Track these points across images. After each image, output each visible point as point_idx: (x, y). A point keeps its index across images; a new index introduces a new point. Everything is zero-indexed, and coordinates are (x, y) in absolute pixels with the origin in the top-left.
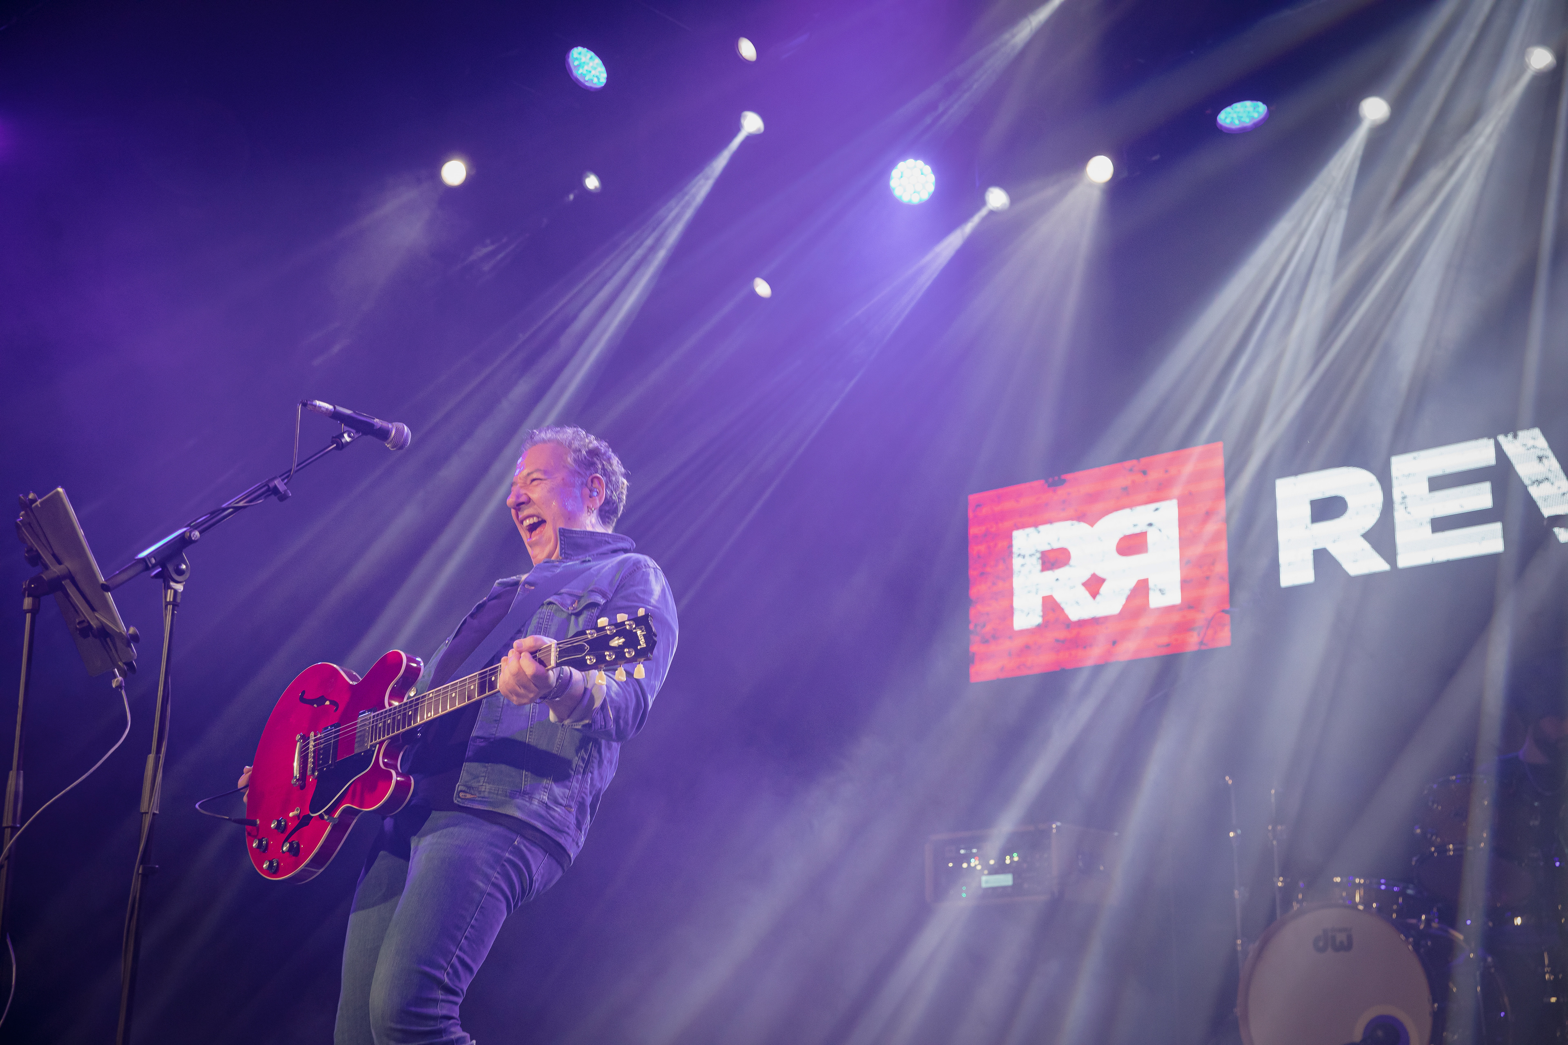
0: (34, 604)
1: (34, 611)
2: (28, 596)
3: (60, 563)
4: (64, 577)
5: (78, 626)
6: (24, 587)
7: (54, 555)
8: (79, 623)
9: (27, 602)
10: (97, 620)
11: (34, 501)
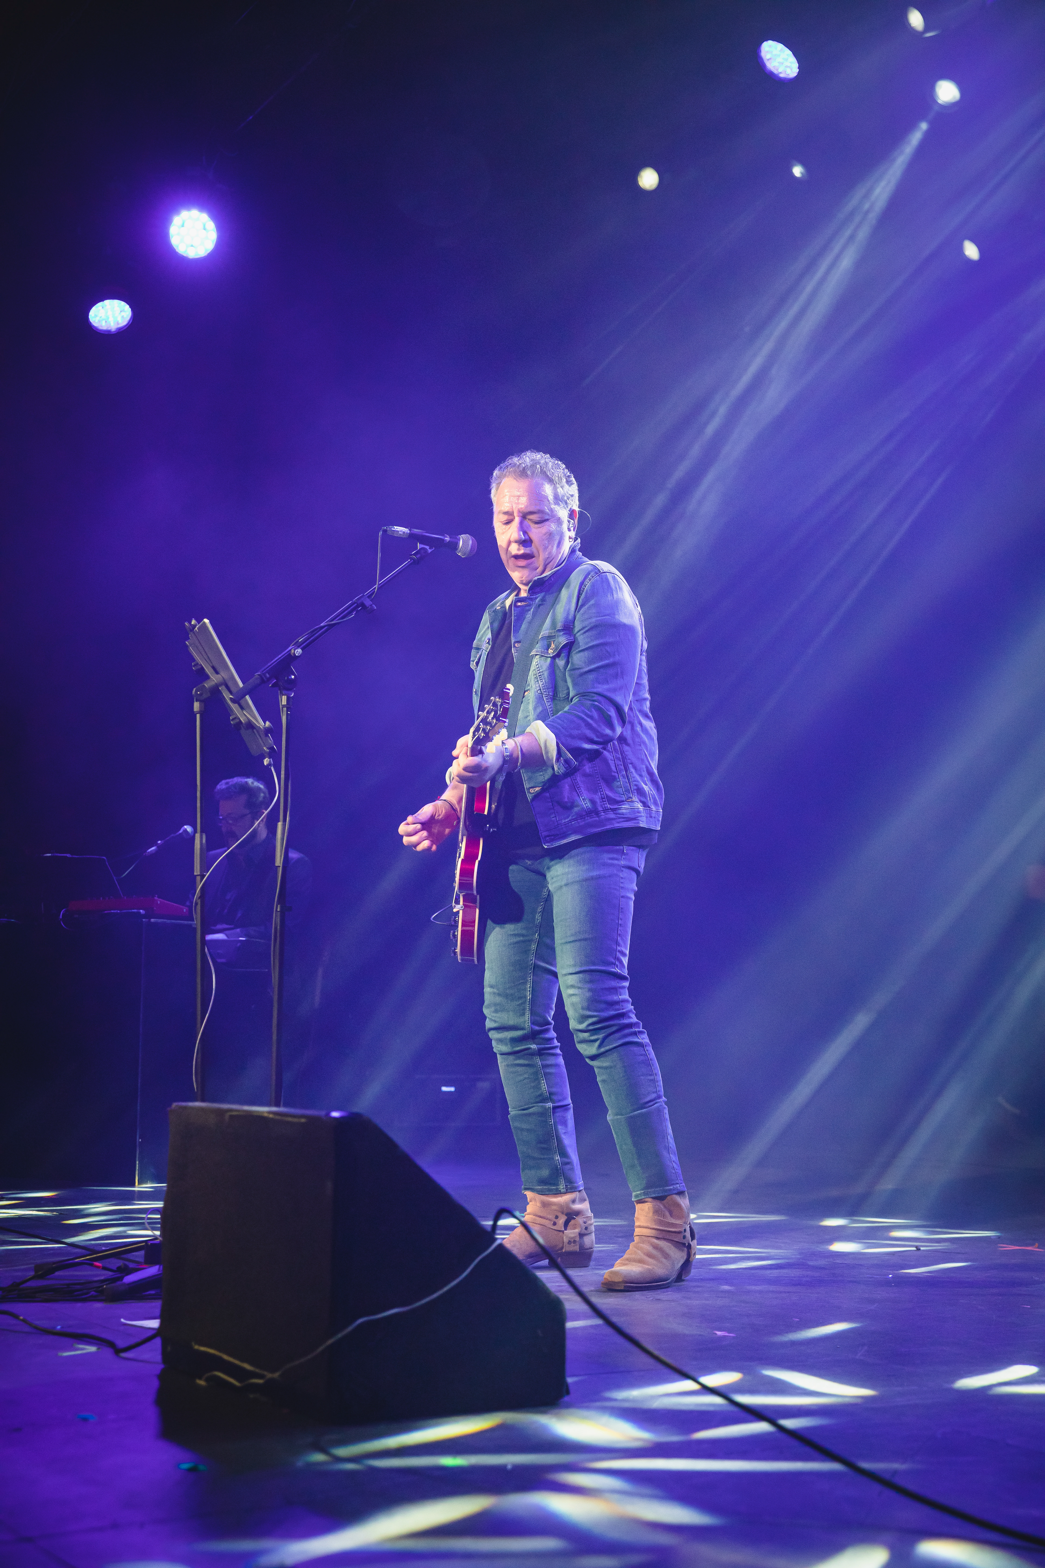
0: (201, 706)
1: (202, 713)
2: (196, 701)
3: (217, 673)
4: (221, 684)
5: (232, 722)
6: (193, 694)
7: (212, 669)
8: (234, 720)
9: (197, 706)
10: (245, 717)
11: (195, 626)
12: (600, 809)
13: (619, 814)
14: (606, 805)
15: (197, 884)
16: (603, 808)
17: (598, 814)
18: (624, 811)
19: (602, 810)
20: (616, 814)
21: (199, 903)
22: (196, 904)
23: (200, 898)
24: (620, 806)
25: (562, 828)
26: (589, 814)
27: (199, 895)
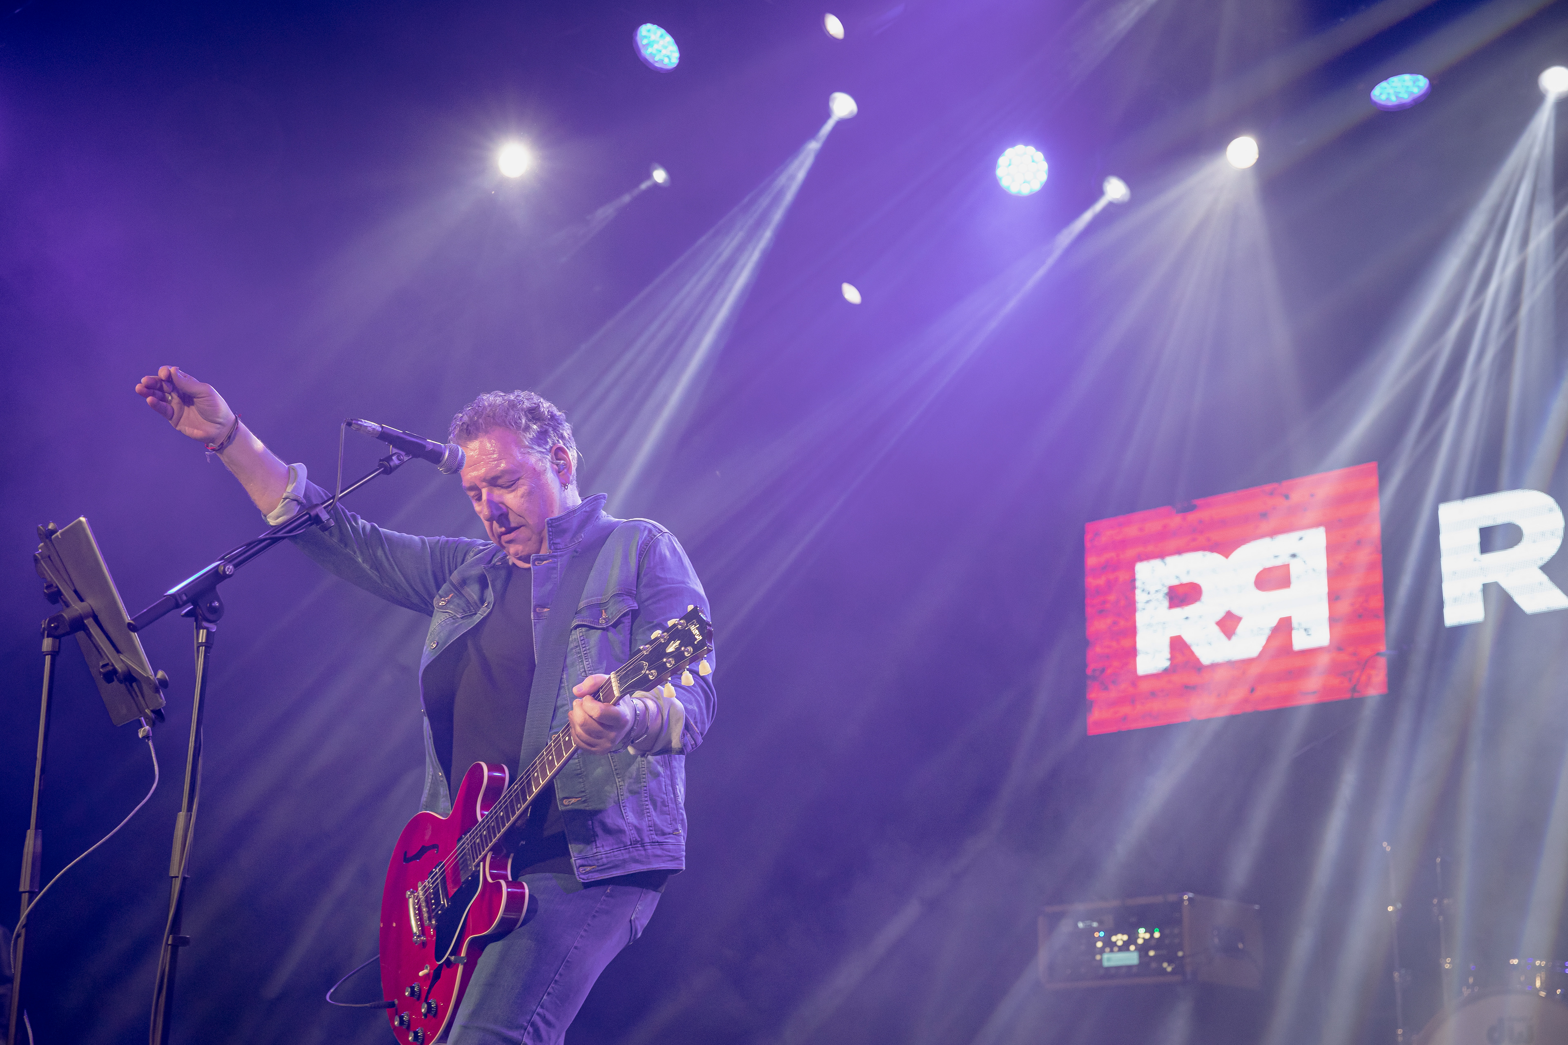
0: (53, 645)
1: (54, 654)
2: (48, 637)
3: (82, 600)
4: (87, 616)
5: (101, 670)
6: (43, 626)
7: (76, 592)
8: (104, 666)
9: (47, 644)
10: (122, 664)
11: (53, 532)
12: (647, 840)
13: (666, 850)
14: (653, 836)
15: (22, 908)
16: (650, 840)
17: (644, 846)
18: (671, 847)
19: (649, 841)
20: (663, 849)
21: (23, 935)
22: (18, 936)
23: (23, 927)
24: (666, 839)
25: (601, 859)
26: (634, 844)
27: (24, 923)
